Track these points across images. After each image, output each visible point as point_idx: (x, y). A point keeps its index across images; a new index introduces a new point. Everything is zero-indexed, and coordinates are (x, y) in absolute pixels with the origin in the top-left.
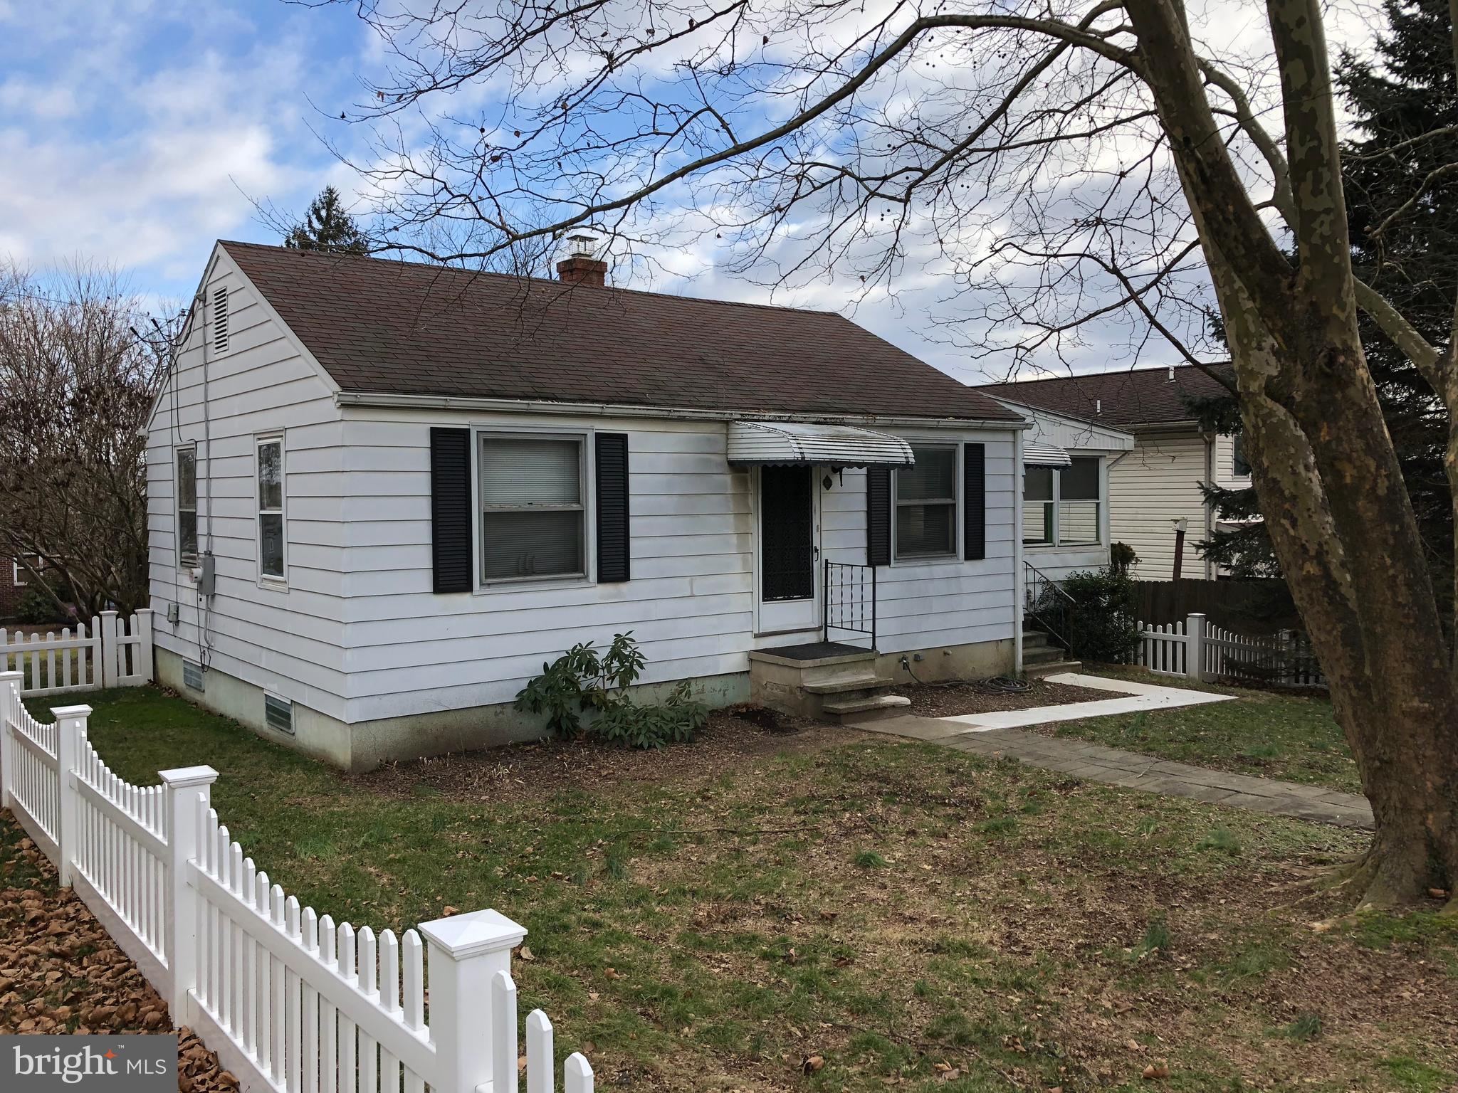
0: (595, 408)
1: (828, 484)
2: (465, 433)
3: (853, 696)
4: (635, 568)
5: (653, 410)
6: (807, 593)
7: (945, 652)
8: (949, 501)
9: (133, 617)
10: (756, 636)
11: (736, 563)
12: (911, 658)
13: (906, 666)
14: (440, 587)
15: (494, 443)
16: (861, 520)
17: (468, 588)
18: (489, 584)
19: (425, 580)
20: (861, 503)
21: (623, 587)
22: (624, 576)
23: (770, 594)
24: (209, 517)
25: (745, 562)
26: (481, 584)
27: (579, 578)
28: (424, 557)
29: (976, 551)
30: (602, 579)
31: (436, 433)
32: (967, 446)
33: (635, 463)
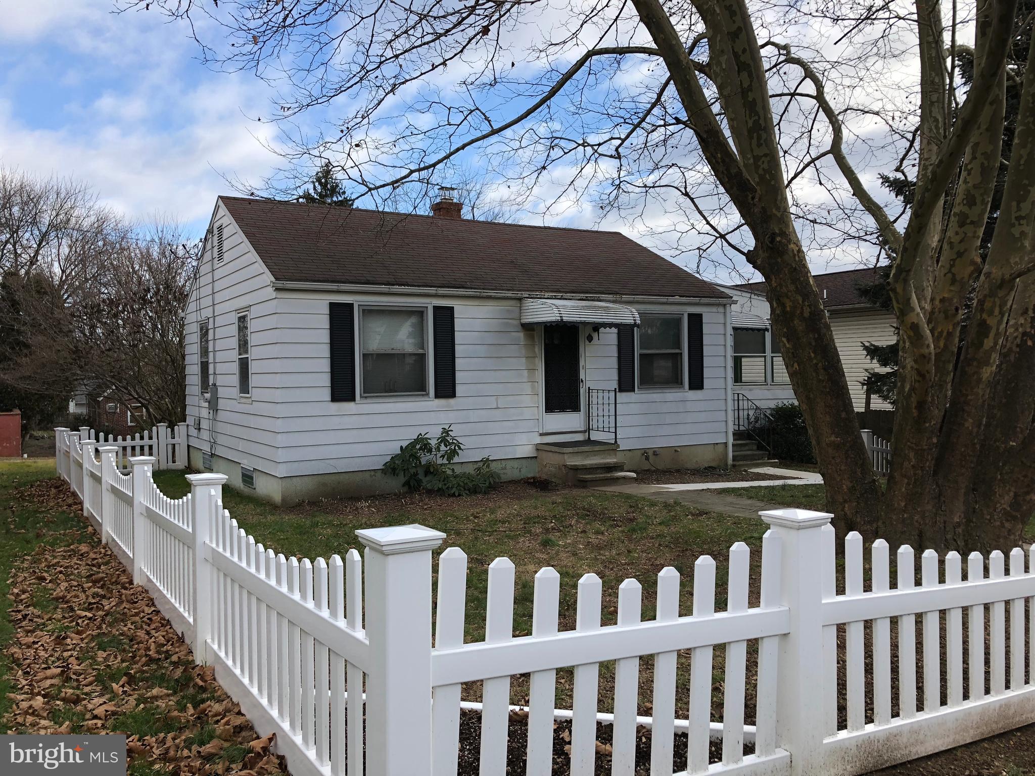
0: (432, 290)
1: (590, 339)
2: (351, 306)
3: (598, 471)
4: (459, 389)
5: (470, 292)
6: (576, 408)
7: (675, 450)
8: (677, 351)
9: (176, 427)
10: (541, 435)
11: (527, 388)
12: (650, 453)
13: (647, 458)
14: (335, 398)
15: (368, 312)
16: (614, 362)
17: (353, 399)
18: (366, 397)
19: (326, 394)
20: (614, 351)
21: (452, 401)
22: (452, 394)
23: (550, 408)
24: (215, 363)
25: (533, 388)
26: (361, 397)
27: (423, 395)
28: (325, 380)
29: (697, 383)
30: (437, 396)
31: (333, 306)
32: (690, 315)
33: (459, 324)
